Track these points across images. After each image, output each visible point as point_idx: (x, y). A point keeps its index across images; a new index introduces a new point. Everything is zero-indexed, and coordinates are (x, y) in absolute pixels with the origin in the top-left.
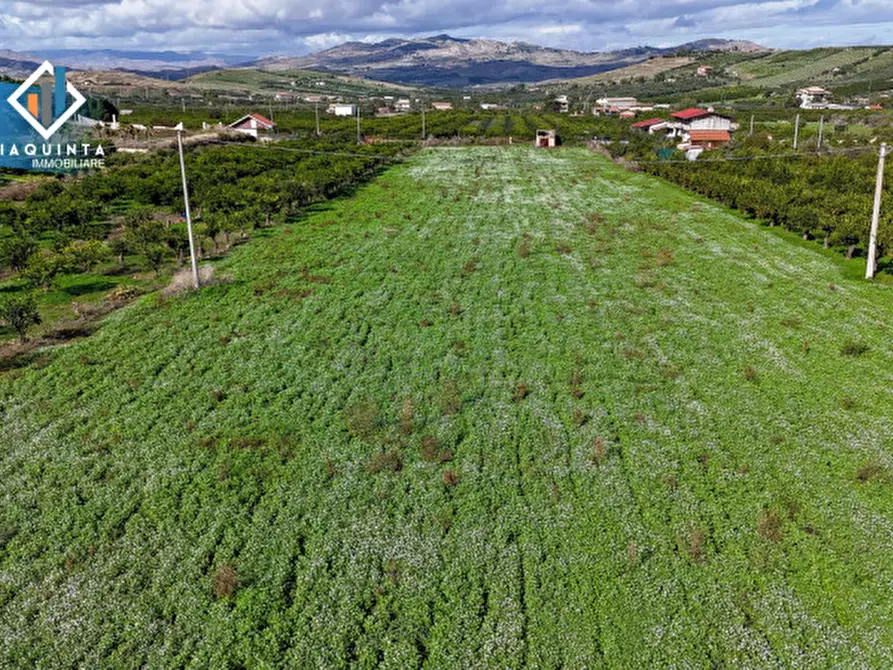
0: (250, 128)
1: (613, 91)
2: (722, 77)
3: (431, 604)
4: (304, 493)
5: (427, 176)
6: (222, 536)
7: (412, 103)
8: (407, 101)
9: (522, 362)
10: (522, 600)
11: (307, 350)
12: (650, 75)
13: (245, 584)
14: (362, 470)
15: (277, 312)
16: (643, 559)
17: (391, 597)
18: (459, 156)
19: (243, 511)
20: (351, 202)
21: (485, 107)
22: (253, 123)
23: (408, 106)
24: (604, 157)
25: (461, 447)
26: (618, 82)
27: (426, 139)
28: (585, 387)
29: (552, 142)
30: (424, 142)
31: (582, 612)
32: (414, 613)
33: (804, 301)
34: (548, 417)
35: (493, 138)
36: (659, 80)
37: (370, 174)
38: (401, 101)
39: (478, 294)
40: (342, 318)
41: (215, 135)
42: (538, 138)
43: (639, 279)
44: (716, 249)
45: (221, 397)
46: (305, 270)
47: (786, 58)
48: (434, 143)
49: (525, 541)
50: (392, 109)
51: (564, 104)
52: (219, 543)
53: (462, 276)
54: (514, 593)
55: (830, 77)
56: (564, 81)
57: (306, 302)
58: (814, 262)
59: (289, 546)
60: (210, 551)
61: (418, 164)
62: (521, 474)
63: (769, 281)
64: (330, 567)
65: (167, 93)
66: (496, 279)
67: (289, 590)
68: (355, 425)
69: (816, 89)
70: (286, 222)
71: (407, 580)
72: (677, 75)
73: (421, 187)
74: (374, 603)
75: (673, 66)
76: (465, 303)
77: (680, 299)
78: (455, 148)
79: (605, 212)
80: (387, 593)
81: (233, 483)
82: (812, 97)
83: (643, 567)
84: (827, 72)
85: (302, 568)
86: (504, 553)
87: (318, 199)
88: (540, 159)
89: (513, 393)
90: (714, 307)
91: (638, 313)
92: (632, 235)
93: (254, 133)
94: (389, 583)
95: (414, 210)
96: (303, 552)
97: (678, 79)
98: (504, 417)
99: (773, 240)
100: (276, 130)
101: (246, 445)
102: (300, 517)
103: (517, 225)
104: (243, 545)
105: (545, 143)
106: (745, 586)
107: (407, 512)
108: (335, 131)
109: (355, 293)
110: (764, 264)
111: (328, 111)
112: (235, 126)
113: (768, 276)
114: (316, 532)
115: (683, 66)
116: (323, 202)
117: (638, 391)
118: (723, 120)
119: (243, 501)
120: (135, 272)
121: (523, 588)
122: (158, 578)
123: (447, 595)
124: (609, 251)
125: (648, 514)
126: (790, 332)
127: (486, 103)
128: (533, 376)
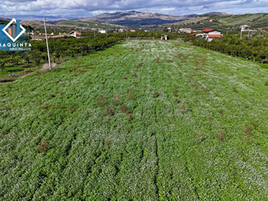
0: (74, 34)
1: (184, 26)
2: (217, 22)
3: (122, 154)
4: (78, 121)
5: (128, 46)
6: (45, 134)
7: (124, 30)
8: (122, 29)
9: (157, 88)
10: (156, 153)
11: (84, 85)
12: (196, 22)
13: (51, 148)
14: (100, 115)
15: (76, 76)
16: (202, 141)
17: (107, 151)
18: (137, 42)
19: (55, 126)
20: (103, 52)
21: (146, 31)
22: (75, 33)
23: (122, 31)
24: (182, 42)
25: (135, 109)
26: (186, 24)
27: (127, 38)
28: (178, 93)
29: (166, 38)
30: (127, 39)
31: (180, 157)
32: (115, 157)
33: (249, 73)
34: (166, 101)
35: (148, 38)
36: (198, 23)
37: (110, 46)
38: (120, 29)
39: (143, 72)
40: (98, 77)
41: (63, 36)
42: (162, 37)
43: (195, 68)
44: (219, 61)
45: (53, 96)
46: (87, 66)
47: (237, 17)
48: (130, 38)
49: (158, 135)
50: (118, 31)
51: (170, 30)
52: (44, 135)
53: (138, 67)
54: (153, 150)
55: (250, 22)
56: (170, 24)
57: (86, 73)
58: (251, 64)
59: (70, 136)
60: (40, 138)
61: (125, 44)
62: (156, 117)
63: (237, 68)
64: (84, 143)
65: (50, 27)
66: (148, 68)
67: (68, 150)
68: (98, 104)
69: (246, 26)
70: (82, 56)
71: (113, 146)
72: (204, 22)
73: (125, 48)
74: (100, 154)
75: (202, 19)
76: (138, 74)
77: (209, 72)
78: (136, 40)
79: (184, 53)
80: (105, 150)
81: (52, 118)
82: (244, 28)
83: (202, 143)
84: (249, 21)
85: (74, 143)
86: (150, 138)
87: (93, 51)
88: (162, 43)
89: (154, 95)
90: (220, 74)
91: (195, 76)
92: (192, 59)
93: (75, 36)
94: (106, 147)
95: (123, 53)
96: (75, 138)
97: (204, 23)
98: (151, 101)
99: (237, 60)
100: (82, 35)
101: (59, 108)
102: (75, 128)
103: (155, 56)
104: (53, 136)
105: (164, 39)
106: (241, 149)
107: (115, 127)
108: (100, 35)
109: (102, 71)
110: (235, 65)
111: (98, 32)
112: (70, 34)
113: (237, 67)
114: (81, 132)
115: (205, 19)
116: (95, 51)
117: (197, 94)
118: (218, 32)
119: (55, 124)
120: (32, 67)
121: (157, 149)
122: (18, 146)
123: (128, 151)
124: (185, 62)
125: (203, 128)
126: (246, 80)
127: (146, 30)
128: (161, 90)
